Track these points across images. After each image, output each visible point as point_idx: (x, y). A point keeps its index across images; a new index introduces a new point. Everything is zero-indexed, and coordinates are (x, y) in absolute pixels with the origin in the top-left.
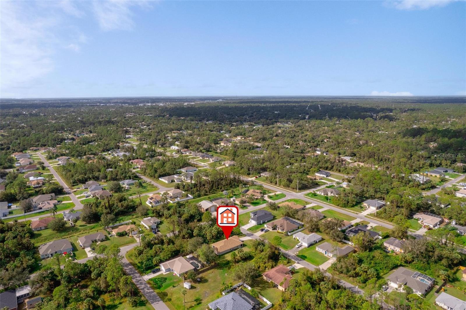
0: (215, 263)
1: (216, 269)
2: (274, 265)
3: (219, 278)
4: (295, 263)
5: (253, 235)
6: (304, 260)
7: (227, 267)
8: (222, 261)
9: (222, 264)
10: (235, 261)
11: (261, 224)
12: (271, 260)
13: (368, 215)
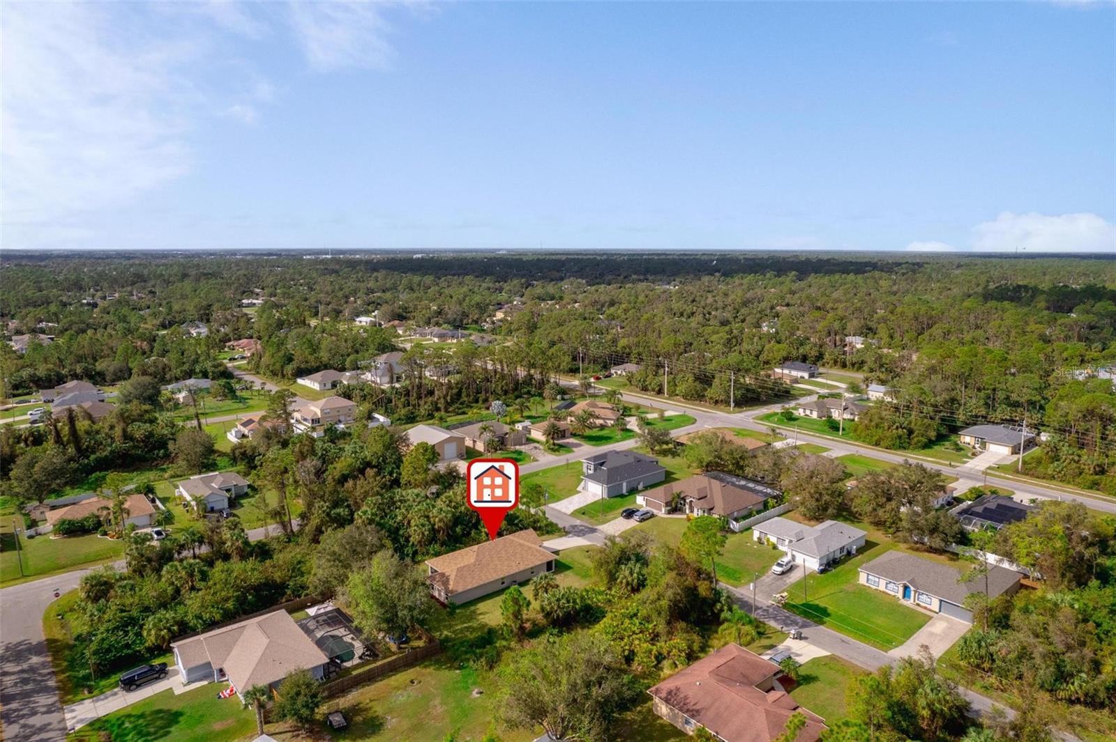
0: (431, 640)
1: (431, 669)
2: (696, 647)
3: (440, 710)
4: (786, 636)
5: (593, 530)
6: (823, 623)
7: (481, 656)
8: (462, 631)
9: (462, 644)
10: (522, 628)
11: (622, 496)
12: (683, 624)
13: (990, 468)
